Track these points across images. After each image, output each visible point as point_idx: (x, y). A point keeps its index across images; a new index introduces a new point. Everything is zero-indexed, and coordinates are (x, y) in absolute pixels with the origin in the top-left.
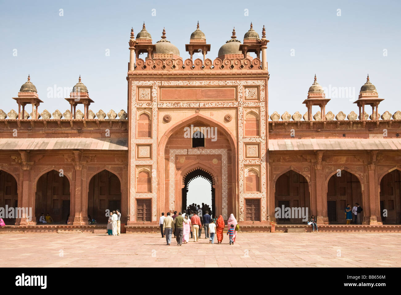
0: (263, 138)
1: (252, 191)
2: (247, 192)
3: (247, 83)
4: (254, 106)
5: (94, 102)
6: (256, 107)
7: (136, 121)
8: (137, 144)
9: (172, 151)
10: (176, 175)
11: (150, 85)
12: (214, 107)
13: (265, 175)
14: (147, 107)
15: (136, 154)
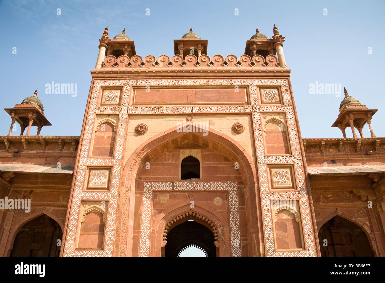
0: (297, 157)
1: (288, 248)
2: (280, 250)
3: (262, 82)
4: (277, 111)
5: (51, 125)
6: (279, 113)
7: (92, 132)
8: (88, 167)
9: (147, 185)
10: (153, 223)
11: (120, 86)
12: (215, 112)
13: (309, 217)
14: (111, 112)
15: (84, 181)
